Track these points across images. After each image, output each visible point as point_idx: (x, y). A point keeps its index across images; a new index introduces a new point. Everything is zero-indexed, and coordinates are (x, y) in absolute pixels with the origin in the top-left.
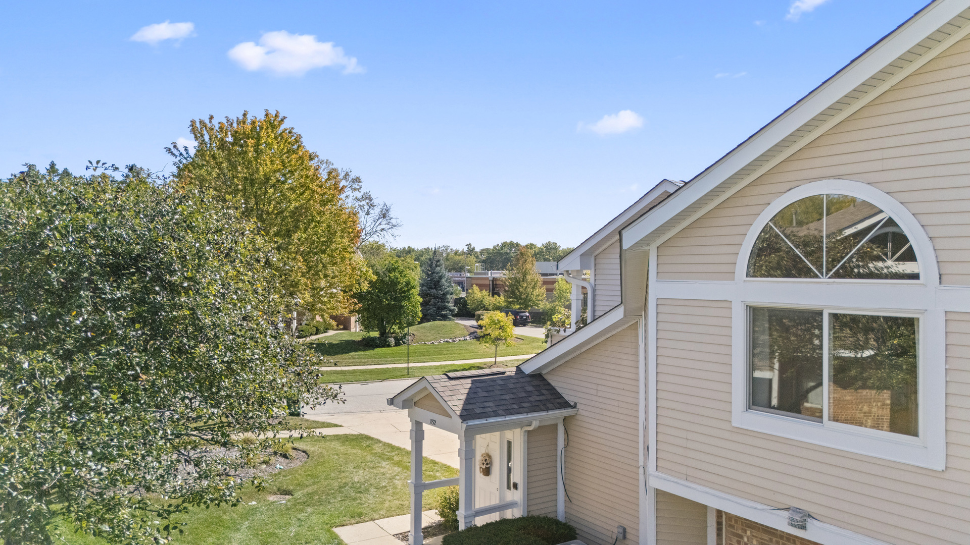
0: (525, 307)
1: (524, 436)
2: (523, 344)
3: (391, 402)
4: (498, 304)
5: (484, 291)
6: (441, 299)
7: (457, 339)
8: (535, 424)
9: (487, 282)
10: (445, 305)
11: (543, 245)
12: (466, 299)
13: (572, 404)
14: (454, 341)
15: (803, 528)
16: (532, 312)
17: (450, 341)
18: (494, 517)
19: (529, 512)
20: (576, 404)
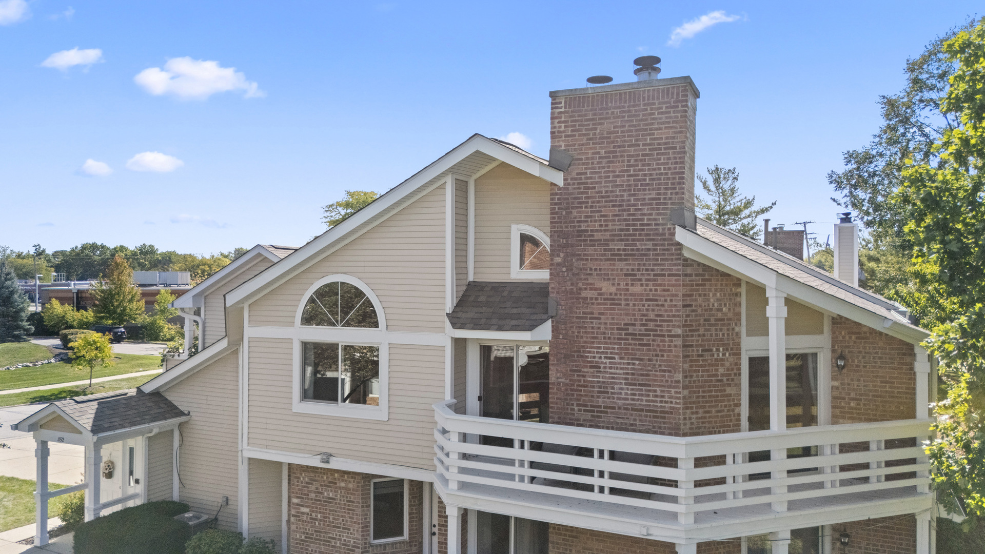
0: (119, 322)
1: (146, 441)
2: (121, 363)
3: (16, 427)
4: (85, 320)
5: (67, 305)
6: (12, 317)
7: (40, 363)
8: (155, 431)
9: (70, 295)
10: (18, 324)
11: (136, 247)
12: (43, 314)
13: (186, 412)
14: (36, 365)
15: (328, 462)
16: (128, 327)
17: (31, 365)
18: (118, 508)
19: (149, 500)
20: (189, 412)
